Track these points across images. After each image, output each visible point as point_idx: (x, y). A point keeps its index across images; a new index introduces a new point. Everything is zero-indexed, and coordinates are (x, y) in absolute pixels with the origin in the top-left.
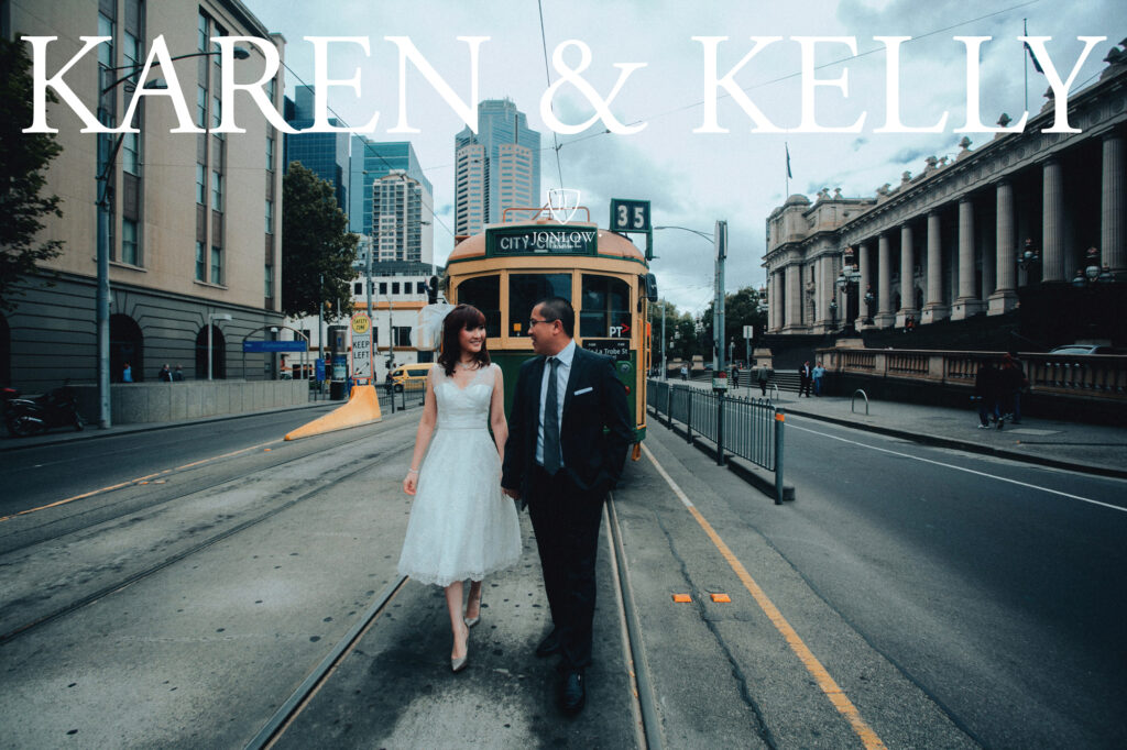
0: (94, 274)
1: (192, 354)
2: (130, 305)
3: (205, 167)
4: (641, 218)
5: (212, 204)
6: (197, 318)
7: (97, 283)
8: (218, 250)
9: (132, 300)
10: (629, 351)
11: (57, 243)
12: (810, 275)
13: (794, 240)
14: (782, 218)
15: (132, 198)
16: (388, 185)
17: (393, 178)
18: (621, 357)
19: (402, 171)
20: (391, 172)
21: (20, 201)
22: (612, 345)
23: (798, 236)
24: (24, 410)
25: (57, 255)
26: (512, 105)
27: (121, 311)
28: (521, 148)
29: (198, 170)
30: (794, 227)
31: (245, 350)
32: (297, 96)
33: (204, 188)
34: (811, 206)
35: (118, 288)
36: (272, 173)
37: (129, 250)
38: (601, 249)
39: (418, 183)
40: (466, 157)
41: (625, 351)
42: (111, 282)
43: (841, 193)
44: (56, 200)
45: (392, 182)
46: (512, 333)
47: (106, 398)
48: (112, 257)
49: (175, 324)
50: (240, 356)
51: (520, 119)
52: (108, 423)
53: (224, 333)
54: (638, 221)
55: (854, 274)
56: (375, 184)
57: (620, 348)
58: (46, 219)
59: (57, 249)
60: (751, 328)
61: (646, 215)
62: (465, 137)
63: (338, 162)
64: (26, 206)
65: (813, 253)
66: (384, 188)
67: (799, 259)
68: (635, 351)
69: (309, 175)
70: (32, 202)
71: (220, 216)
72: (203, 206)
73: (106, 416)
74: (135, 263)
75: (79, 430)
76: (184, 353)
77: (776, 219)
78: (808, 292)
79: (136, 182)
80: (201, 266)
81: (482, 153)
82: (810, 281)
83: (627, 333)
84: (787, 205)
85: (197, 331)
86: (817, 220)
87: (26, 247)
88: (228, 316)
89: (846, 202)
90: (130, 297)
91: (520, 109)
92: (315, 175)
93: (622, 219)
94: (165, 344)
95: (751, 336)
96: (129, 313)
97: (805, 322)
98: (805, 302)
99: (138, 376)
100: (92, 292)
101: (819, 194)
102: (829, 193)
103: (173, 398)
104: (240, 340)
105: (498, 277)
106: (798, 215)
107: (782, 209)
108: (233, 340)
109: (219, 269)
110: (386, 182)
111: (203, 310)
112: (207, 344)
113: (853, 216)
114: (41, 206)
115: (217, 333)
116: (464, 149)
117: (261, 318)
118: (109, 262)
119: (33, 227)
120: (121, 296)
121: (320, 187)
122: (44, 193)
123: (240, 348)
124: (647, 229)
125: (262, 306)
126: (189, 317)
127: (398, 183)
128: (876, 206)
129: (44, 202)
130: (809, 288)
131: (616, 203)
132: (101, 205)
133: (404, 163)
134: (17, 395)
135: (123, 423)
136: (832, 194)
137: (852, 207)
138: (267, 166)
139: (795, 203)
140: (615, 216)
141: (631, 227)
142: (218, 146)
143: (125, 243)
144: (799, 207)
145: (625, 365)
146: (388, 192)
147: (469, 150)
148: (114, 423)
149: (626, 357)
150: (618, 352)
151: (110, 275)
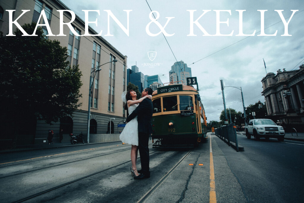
0: (88, 110)
1: (107, 128)
2: (95, 117)
3: (110, 86)
4: (194, 81)
5: (112, 94)
6: (108, 119)
7: (88, 112)
8: (113, 104)
9: (96, 116)
10: (193, 113)
11: (81, 103)
12: (279, 96)
13: (271, 86)
14: (266, 80)
15: (96, 94)
16: (153, 86)
17: (154, 84)
18: (191, 115)
19: (156, 82)
20: (154, 82)
21: (75, 95)
22: (189, 112)
23: (273, 85)
24: (74, 138)
25: (81, 106)
26: (183, 62)
27: (93, 118)
28: (186, 72)
29: (109, 87)
30: (270, 82)
31: (118, 127)
32: (132, 68)
33: (110, 90)
34: (275, 75)
35: (92, 113)
36: (124, 86)
37: (95, 105)
38: (184, 89)
39: (160, 85)
40: (172, 77)
41: (192, 113)
42: (91, 112)
43: (285, 70)
44: (82, 94)
45: (154, 85)
46: (164, 111)
47: (88, 137)
48: (92, 106)
49: (103, 121)
50: (117, 128)
51: (185, 65)
52: (89, 142)
53: (114, 123)
54: (194, 82)
55: (288, 93)
56: (150, 86)
57: (191, 113)
58: (80, 98)
59: (81, 105)
60: (254, 113)
61: (196, 80)
62: (171, 72)
63: (141, 82)
64: (77, 96)
65: (279, 89)
66: (152, 87)
67: (274, 92)
68: (195, 113)
69: (133, 85)
70: (77, 95)
71: (113, 96)
72: (110, 94)
73: (88, 140)
74: (96, 108)
75: (83, 143)
76: (105, 128)
77: (264, 80)
78: (280, 101)
79: (97, 90)
80: (109, 108)
81: (176, 75)
82: (280, 98)
83: (193, 109)
84: (267, 76)
85: (108, 122)
86: (279, 79)
87: (76, 104)
88: (114, 119)
89: (288, 72)
90: (95, 115)
91: (185, 63)
92: (134, 85)
93: (190, 82)
94: (102, 125)
95: (255, 115)
96: (94, 119)
97: (281, 111)
98: (279, 104)
99: (96, 133)
100: (87, 114)
101: (278, 71)
102: (281, 70)
103: (102, 137)
104: (117, 124)
105: (160, 98)
106: (271, 79)
107: (265, 78)
108: (116, 124)
109: (113, 108)
110: (153, 85)
111: (109, 117)
112: (110, 126)
113: (291, 76)
114: (79, 96)
115: (112, 123)
116: (171, 75)
117: (122, 119)
118: (91, 107)
119: (77, 101)
120: (93, 115)
121: (135, 88)
122: (80, 94)
123: (117, 126)
124: (196, 83)
125: (122, 116)
126: (106, 119)
127: (155, 85)
128: (299, 72)
129: (80, 95)
130: (280, 100)
131: (188, 79)
132: (90, 95)
133: (157, 80)
134: (73, 135)
135: (92, 142)
136: (282, 71)
137: (290, 73)
138: (123, 84)
139: (270, 75)
140: (188, 81)
141: (192, 84)
142: (113, 81)
143: (94, 103)
144: (271, 76)
145: (193, 117)
146: (153, 87)
147: (173, 75)
148: (90, 142)
149: (193, 115)
150: (190, 114)
151: (91, 110)
